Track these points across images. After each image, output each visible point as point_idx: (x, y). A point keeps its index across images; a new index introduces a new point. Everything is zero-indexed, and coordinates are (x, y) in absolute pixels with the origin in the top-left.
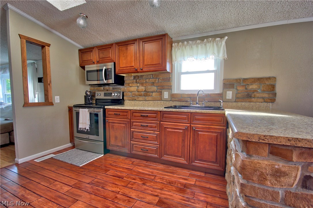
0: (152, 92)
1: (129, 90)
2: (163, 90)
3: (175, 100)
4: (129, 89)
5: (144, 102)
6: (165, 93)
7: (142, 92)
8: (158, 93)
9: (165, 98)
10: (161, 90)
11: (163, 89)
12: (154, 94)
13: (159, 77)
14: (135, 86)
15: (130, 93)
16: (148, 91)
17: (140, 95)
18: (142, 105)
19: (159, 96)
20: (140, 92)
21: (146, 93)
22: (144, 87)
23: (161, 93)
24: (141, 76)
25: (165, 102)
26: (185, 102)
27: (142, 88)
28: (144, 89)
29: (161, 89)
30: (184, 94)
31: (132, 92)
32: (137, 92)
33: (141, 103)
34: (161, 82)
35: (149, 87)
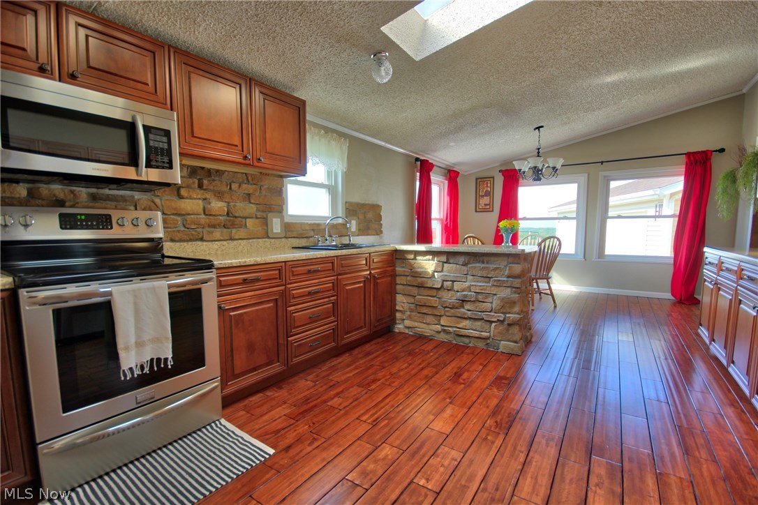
0: (246, 218)
1: (176, 209)
2: (270, 215)
3: (293, 236)
4: (173, 205)
5: (225, 243)
6: (274, 220)
7: (220, 215)
8: (258, 220)
9: (275, 231)
10: (264, 214)
11: (270, 212)
12: (249, 222)
13: (262, 184)
14: (199, 196)
15: (179, 218)
16: (237, 215)
17: (214, 226)
18: (219, 252)
19: (260, 228)
20: (214, 215)
21: (229, 221)
22: (225, 204)
23: (265, 223)
24: (217, 171)
25: (273, 240)
26: (305, 239)
27: (217, 205)
28: (226, 209)
29: (263, 211)
30: (304, 224)
31: (189, 214)
32: (203, 216)
33: (215, 246)
34: (265, 196)
35: (240, 205)
